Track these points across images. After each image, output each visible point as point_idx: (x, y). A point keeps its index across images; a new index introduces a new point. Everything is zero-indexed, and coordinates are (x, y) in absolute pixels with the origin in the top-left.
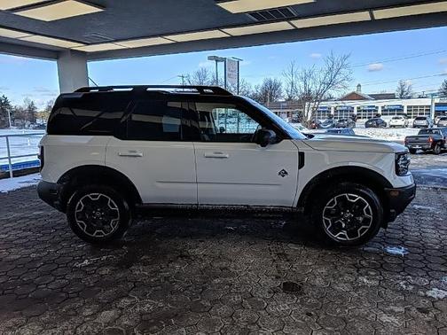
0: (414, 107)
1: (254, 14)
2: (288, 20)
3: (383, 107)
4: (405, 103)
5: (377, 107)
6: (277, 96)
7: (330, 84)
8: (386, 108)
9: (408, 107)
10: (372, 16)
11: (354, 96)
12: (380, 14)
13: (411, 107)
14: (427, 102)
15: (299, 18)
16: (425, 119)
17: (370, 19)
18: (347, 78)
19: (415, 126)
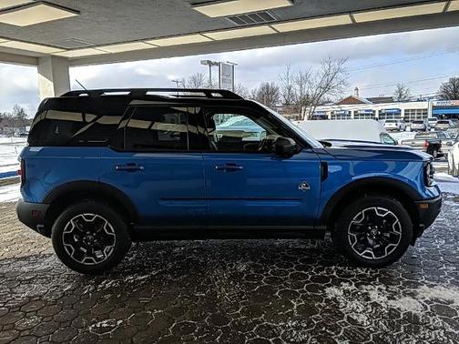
0: (412, 110)
1: (233, 18)
2: (269, 24)
3: (380, 111)
4: (403, 107)
5: (374, 111)
6: (274, 101)
7: (327, 88)
8: (383, 112)
9: (405, 110)
10: (353, 19)
11: (351, 100)
12: (361, 18)
13: (408, 110)
14: (423, 105)
15: (279, 22)
16: (422, 122)
17: (351, 22)
18: (343, 82)
19: (412, 130)
